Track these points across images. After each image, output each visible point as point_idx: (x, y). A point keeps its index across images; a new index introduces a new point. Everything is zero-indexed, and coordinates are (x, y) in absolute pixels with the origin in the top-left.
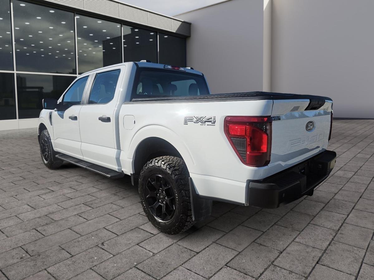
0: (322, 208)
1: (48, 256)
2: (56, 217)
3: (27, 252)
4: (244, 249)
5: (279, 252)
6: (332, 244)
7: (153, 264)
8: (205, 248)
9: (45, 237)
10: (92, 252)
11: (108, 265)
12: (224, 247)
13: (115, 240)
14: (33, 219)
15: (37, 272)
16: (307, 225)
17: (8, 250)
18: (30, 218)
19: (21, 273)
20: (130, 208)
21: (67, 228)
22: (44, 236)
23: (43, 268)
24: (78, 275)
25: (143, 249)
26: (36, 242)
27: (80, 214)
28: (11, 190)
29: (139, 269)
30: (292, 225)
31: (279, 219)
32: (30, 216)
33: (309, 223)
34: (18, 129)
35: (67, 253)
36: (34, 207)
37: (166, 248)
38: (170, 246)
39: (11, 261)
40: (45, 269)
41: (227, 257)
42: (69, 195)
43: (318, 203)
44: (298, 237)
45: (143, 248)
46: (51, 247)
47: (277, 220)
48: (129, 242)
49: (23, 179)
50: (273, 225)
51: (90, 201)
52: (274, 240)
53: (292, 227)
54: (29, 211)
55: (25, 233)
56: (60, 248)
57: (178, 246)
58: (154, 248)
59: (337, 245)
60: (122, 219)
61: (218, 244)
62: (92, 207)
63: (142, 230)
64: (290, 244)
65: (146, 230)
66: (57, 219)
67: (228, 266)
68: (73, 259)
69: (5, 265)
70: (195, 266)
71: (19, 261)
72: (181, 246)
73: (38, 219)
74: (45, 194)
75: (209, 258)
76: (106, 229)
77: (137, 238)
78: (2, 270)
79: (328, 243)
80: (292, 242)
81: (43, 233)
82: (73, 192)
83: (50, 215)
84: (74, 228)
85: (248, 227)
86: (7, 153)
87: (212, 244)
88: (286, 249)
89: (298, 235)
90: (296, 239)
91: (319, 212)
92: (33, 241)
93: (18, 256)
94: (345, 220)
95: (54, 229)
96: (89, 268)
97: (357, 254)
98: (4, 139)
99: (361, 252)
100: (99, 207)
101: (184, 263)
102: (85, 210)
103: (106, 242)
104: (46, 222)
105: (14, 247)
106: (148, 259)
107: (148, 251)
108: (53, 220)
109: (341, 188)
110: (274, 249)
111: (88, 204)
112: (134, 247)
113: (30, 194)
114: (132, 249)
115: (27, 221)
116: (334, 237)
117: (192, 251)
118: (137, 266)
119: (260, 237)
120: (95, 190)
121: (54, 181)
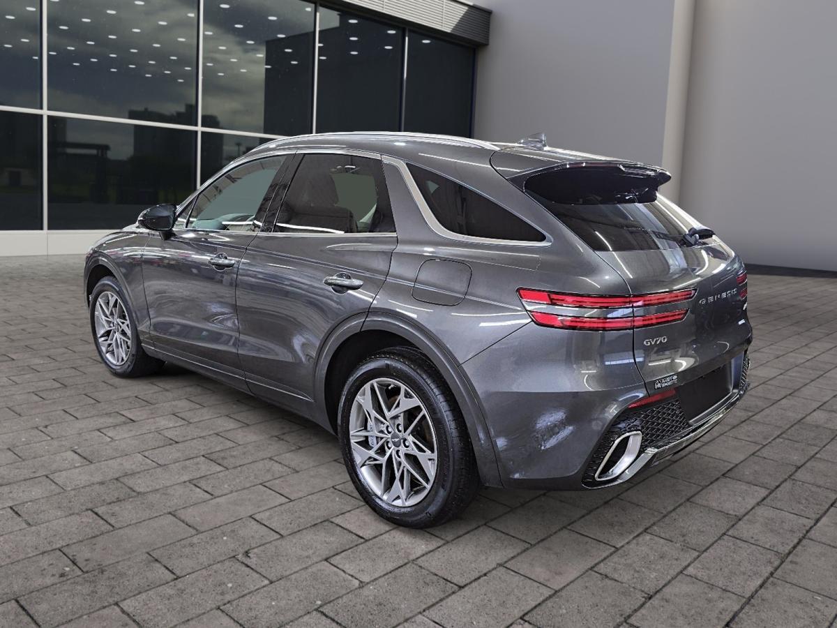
0: (759, 500)
1: (122, 575)
2: (140, 484)
3: (74, 563)
4: (568, 585)
5: (646, 596)
6: (767, 585)
7: (358, 605)
8: (479, 578)
9: (114, 530)
10: (223, 572)
11: (258, 603)
12: (523, 578)
13: (276, 547)
14: (88, 486)
15: (97, 608)
16: (720, 538)
17: (30, 555)
18: (78, 482)
19: (62, 608)
20: (312, 473)
21: (165, 511)
22: (112, 529)
23: (111, 601)
24: (188, 620)
25: (338, 570)
26: (94, 541)
27: (195, 482)
28: (33, 412)
29: (327, 616)
30: (684, 536)
31: (656, 519)
32: (80, 478)
33: (724, 534)
34: (46, 254)
35: (164, 569)
36: (90, 458)
37: (390, 572)
38: (399, 567)
39: (38, 582)
40: (117, 604)
41: (527, 601)
42: (169, 434)
43: (752, 487)
44: (692, 565)
45: (338, 568)
46: (130, 553)
47: (652, 522)
48: (306, 554)
49: (59, 385)
50: (641, 533)
51: (219, 451)
52: (637, 569)
53: (685, 540)
54: (78, 467)
55: (69, 519)
56: (149, 557)
57: (418, 568)
58: (362, 571)
59: (778, 588)
60: (293, 499)
61: (509, 569)
62: (226, 465)
63: (338, 528)
64: (673, 578)
65: (348, 526)
66: (142, 490)
67: (526, 621)
68: (179, 583)
69: (26, 588)
70: (452, 616)
71: (57, 581)
72: (424, 568)
73: (97, 487)
74: (115, 426)
75: (486, 601)
76: (256, 520)
77: (325, 545)
78: (19, 599)
79: (759, 582)
80: (678, 574)
81: (109, 521)
82: (180, 426)
83: (125, 480)
84: (181, 514)
85: (583, 535)
86: (21, 316)
87: (493, 569)
88: (661, 589)
89: (695, 559)
90: (689, 568)
91: (751, 510)
92: (87, 539)
93: (54, 571)
94: (807, 532)
95: (137, 513)
96: (215, 606)
97: (819, 611)
98: (11, 278)
99: (830, 606)
100: (240, 466)
101: (429, 608)
102: (209, 473)
103: (256, 550)
104: (116, 495)
105: (45, 550)
106: (348, 593)
107: (350, 577)
108: (134, 491)
109: (813, 453)
110: (634, 588)
111: (214, 456)
112: (319, 566)
113: (79, 425)
114: (314, 569)
115: (74, 489)
116: (776, 569)
117: (449, 582)
118: (321, 609)
119: (607, 560)
120: (231, 424)
121: (136, 397)
